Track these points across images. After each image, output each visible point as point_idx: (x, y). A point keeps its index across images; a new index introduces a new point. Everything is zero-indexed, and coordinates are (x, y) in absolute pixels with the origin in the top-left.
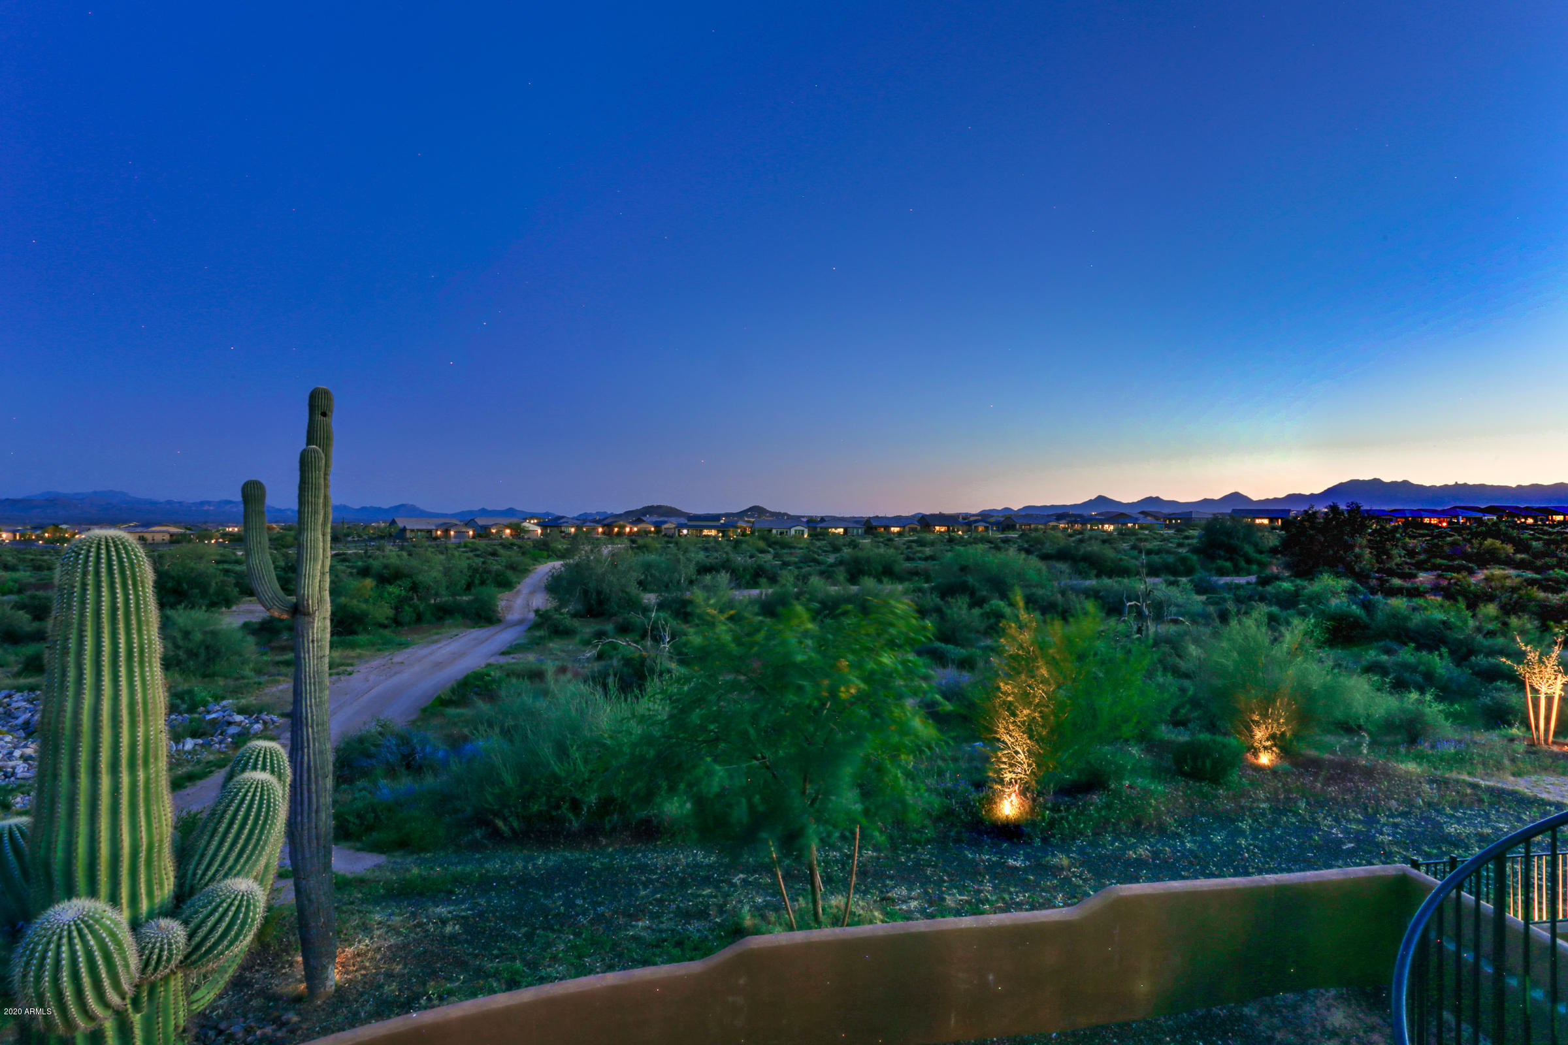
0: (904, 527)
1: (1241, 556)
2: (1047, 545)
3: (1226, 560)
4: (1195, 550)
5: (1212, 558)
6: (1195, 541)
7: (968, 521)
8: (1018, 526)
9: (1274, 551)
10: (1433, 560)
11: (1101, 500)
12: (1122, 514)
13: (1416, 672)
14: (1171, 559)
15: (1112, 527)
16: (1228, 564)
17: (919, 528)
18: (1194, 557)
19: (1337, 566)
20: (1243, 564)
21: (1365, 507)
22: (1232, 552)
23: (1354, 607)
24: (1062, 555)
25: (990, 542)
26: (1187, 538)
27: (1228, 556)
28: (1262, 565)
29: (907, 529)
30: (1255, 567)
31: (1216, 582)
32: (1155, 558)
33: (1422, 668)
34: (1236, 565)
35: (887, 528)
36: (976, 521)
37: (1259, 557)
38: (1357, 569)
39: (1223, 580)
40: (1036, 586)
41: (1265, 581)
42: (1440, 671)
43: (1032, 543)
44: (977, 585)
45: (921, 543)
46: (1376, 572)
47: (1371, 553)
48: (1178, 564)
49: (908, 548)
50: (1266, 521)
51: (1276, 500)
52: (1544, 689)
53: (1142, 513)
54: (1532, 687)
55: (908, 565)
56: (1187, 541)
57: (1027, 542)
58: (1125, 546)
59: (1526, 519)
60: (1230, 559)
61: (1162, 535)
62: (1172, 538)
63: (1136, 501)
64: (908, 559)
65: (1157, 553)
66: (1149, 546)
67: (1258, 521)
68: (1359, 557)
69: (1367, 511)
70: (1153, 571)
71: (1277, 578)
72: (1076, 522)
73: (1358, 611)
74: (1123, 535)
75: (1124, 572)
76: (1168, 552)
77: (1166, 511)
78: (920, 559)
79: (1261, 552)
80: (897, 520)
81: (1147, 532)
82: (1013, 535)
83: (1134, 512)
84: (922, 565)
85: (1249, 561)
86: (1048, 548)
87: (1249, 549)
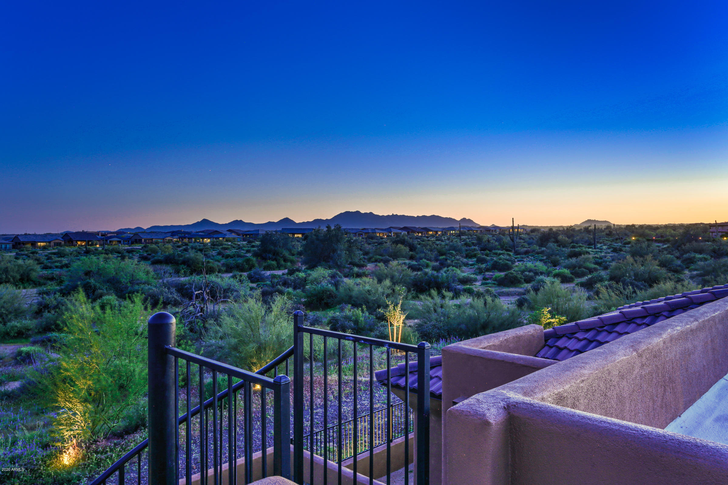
0: (50, 242)
1: (281, 257)
2: (159, 254)
3: (273, 260)
4: (255, 255)
5: (265, 259)
6: (255, 249)
7: (105, 237)
8: (143, 240)
9: (300, 254)
10: (375, 257)
11: (205, 222)
12: (216, 231)
13: (351, 321)
14: (240, 261)
15: (209, 241)
16: (274, 263)
17: (63, 243)
18: (254, 259)
19: (329, 262)
20: (282, 262)
21: (343, 227)
22: (276, 255)
23: (330, 285)
24: (168, 260)
25: (119, 252)
26: (253, 246)
27: (274, 257)
28: (292, 262)
29: (52, 244)
30: (289, 264)
31: (263, 274)
32: (231, 261)
33: (353, 318)
34: (278, 263)
35: (34, 244)
36: (111, 237)
37: (291, 257)
38: (339, 263)
39: (268, 273)
40: (144, 283)
41: (291, 272)
42: (361, 319)
43: (149, 253)
44: (98, 285)
45: (60, 254)
46: (349, 264)
47: (346, 253)
48: (245, 263)
49: (48, 259)
50: (300, 236)
51: (308, 223)
52: (396, 324)
53: (229, 231)
54: (391, 323)
55: (46, 272)
56: (252, 249)
57: (147, 252)
58: (214, 253)
59: (419, 234)
60: (275, 260)
61: (239, 245)
62: (244, 247)
63: (227, 223)
64: (46, 268)
65: (232, 257)
66: (228, 252)
67: (296, 236)
68: (340, 256)
69: (344, 229)
70: (229, 269)
71: (299, 270)
72: (185, 238)
73: (332, 288)
74: (214, 245)
75: (211, 271)
76: (239, 256)
77: (246, 229)
78: (57, 267)
79: (293, 255)
80: (44, 237)
81: (230, 243)
82: (138, 246)
83: (224, 230)
84: (57, 272)
85: (285, 260)
86: (160, 256)
87: (286, 254)
